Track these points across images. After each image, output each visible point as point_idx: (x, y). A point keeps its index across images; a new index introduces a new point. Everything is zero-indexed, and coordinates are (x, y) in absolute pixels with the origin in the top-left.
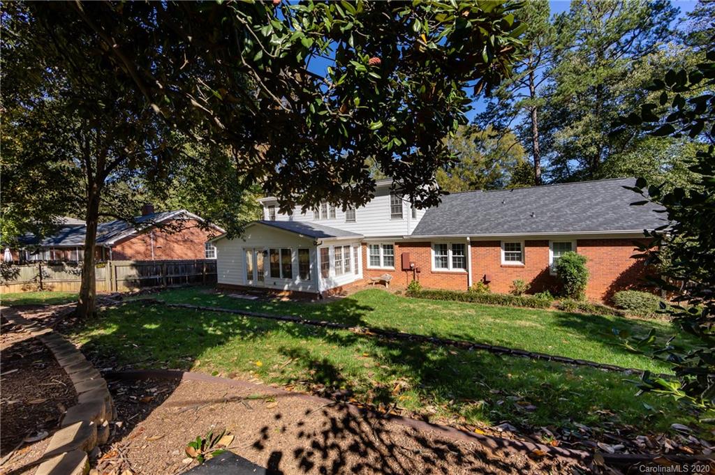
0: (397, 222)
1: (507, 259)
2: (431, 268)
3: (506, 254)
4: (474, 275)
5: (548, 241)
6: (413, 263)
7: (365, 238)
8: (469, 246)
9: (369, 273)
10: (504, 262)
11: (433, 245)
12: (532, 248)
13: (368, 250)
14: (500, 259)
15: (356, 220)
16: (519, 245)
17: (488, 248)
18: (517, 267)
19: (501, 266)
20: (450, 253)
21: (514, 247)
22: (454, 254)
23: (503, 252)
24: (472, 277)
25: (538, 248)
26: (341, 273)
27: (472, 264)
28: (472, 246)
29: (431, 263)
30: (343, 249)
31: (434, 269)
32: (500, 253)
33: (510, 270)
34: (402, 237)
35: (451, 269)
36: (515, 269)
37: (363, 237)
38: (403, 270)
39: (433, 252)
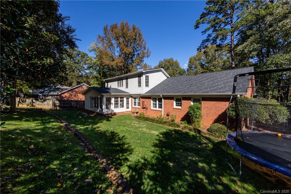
0: (140, 88)
1: (176, 105)
2: (151, 108)
3: (176, 103)
4: (164, 111)
5: (191, 98)
6: (145, 105)
7: (131, 94)
8: (163, 99)
9: (133, 108)
10: (175, 106)
11: (152, 98)
12: (185, 101)
13: (133, 99)
14: (173, 105)
15: (128, 87)
16: (180, 99)
17: (169, 100)
18: (179, 109)
19: (173, 108)
20: (157, 102)
21: (179, 100)
22: (159, 102)
23: (175, 103)
24: (164, 112)
25: (187, 101)
26: (118, 107)
27: (164, 107)
28: (164, 99)
29: (151, 106)
30: (119, 98)
31: (152, 108)
32: (173, 102)
33: (177, 110)
34: (141, 94)
35: (157, 109)
36: (178, 110)
37: (130, 94)
38: (142, 108)
39: (152, 101)
